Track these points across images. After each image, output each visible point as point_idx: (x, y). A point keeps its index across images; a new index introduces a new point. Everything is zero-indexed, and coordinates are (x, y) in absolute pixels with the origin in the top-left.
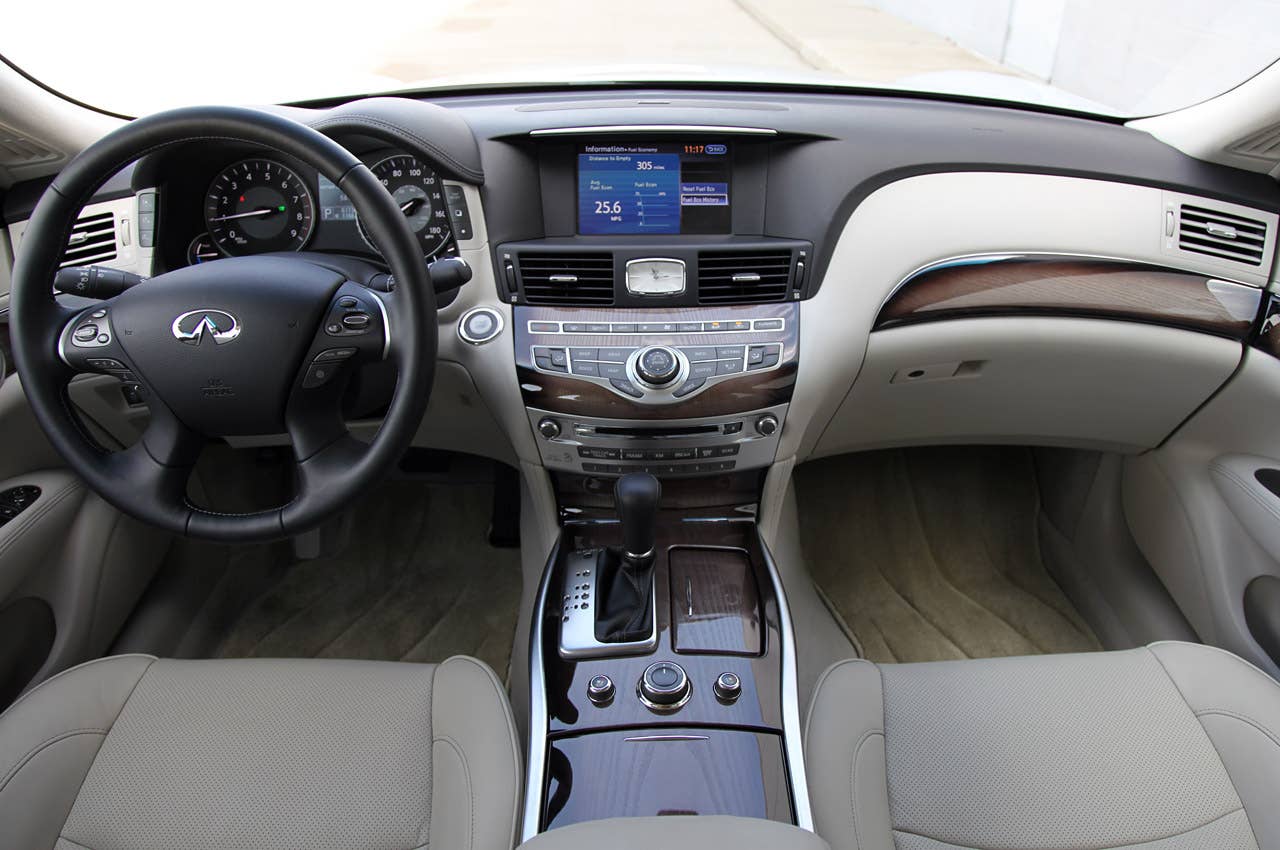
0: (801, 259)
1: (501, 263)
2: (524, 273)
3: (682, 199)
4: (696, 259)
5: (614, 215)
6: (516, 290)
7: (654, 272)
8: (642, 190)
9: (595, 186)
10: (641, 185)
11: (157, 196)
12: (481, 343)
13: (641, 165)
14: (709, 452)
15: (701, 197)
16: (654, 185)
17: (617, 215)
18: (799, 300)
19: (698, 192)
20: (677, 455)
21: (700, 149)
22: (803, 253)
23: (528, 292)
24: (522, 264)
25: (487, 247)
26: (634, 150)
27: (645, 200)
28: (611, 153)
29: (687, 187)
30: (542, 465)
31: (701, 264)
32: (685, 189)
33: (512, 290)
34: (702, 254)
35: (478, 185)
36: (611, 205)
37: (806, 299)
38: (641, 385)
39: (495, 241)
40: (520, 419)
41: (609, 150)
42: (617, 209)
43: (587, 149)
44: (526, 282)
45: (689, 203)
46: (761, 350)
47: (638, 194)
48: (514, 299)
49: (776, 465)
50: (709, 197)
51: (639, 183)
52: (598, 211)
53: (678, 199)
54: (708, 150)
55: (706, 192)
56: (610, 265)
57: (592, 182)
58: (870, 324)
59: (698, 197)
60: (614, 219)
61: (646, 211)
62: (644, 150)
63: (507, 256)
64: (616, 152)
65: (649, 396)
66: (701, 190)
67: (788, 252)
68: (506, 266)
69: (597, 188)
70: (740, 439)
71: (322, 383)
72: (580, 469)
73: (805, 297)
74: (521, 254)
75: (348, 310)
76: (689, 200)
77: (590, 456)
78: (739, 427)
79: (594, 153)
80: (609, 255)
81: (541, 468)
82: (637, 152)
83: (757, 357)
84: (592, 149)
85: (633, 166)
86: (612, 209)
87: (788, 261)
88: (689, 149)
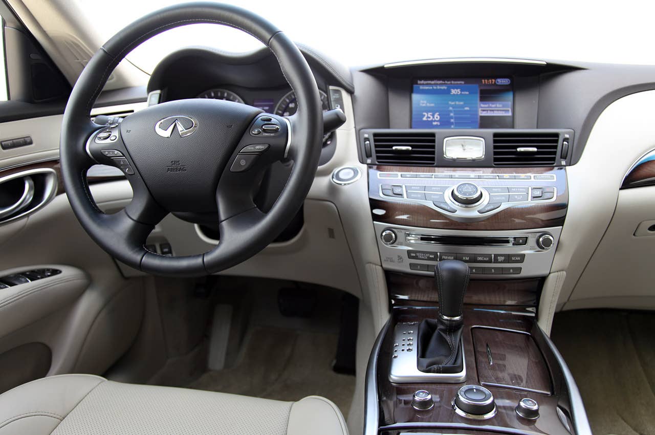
0: (566, 140)
1: (362, 140)
2: (376, 146)
3: (480, 112)
4: (491, 139)
5: (435, 121)
6: (371, 156)
7: (463, 146)
8: (453, 107)
9: (423, 104)
10: (453, 103)
11: (160, 95)
12: (345, 184)
13: (453, 91)
14: (503, 258)
15: (493, 111)
16: (462, 103)
17: (437, 121)
18: (565, 166)
19: (491, 107)
20: (480, 259)
21: (492, 81)
22: (567, 136)
23: (378, 158)
24: (375, 141)
25: (353, 130)
26: (449, 82)
27: (455, 113)
28: (434, 84)
29: (483, 104)
30: (381, 266)
32: (482, 105)
33: (369, 155)
34: (495, 135)
35: (351, 92)
36: (433, 115)
37: (570, 165)
38: (456, 205)
39: (358, 128)
40: (369, 230)
41: (433, 82)
42: (437, 118)
43: (419, 82)
44: (377, 152)
45: (484, 114)
46: (541, 190)
47: (451, 108)
48: (369, 161)
49: (551, 275)
50: (498, 110)
51: (453, 101)
52: (425, 119)
53: (477, 111)
54: (498, 82)
55: (496, 107)
56: (434, 141)
57: (422, 102)
58: (620, 183)
59: (491, 110)
60: (435, 123)
61: (456, 118)
62: (456, 82)
63: (366, 136)
64: (437, 84)
65: (461, 212)
66: (493, 106)
67: (557, 135)
68: (365, 142)
69: (424, 105)
70: (526, 251)
71: (243, 169)
72: (408, 270)
74: (375, 135)
75: (266, 122)
76: (485, 112)
77: (416, 258)
78: (525, 241)
79: (423, 84)
81: (380, 268)
82: (451, 84)
83: (538, 193)
84: (422, 82)
85: (447, 92)
86: (433, 118)
87: (557, 141)
88: (485, 82)
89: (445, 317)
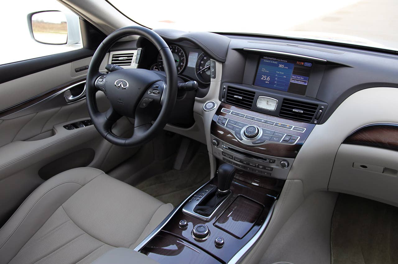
0: (321, 109)
1: (222, 89)
2: (228, 93)
3: (291, 80)
4: (282, 100)
5: (267, 81)
6: (224, 98)
7: (267, 101)
8: (279, 74)
9: (263, 70)
10: (278, 73)
11: (142, 50)
12: (208, 111)
13: (280, 66)
14: (262, 167)
15: (298, 80)
16: (283, 73)
17: (268, 81)
18: (316, 124)
19: (298, 78)
20: (251, 164)
21: (302, 64)
22: (323, 107)
23: (227, 99)
24: (228, 90)
25: (220, 82)
26: (279, 60)
27: (278, 78)
28: (272, 60)
29: (294, 76)
30: (213, 154)
31: (283, 102)
32: (293, 76)
33: (223, 97)
34: (285, 99)
35: (223, 62)
36: (267, 78)
37: (319, 124)
38: (243, 137)
39: (223, 81)
40: (209, 137)
41: (271, 59)
42: (268, 79)
43: (264, 57)
44: (228, 96)
45: (293, 82)
46: (290, 137)
47: (277, 75)
48: (223, 100)
49: (287, 180)
50: (301, 81)
51: (278, 71)
52: (262, 79)
53: (290, 79)
54: (305, 64)
55: (300, 79)
56: (254, 96)
57: (263, 69)
58: (342, 140)
59: (297, 80)
60: (266, 82)
61: (278, 81)
62: (283, 61)
63: (225, 86)
64: (273, 60)
65: (245, 141)
66: (299, 78)
67: (317, 105)
68: (224, 89)
69: (264, 71)
70: (273, 166)
72: (222, 159)
73: (318, 123)
74: (229, 87)
75: (155, 88)
76: (293, 81)
77: (225, 156)
78: (274, 162)
79: (266, 59)
80: (254, 93)
82: (280, 61)
83: (287, 139)
84: (266, 58)
85: (278, 66)
86: (267, 79)
87: (316, 109)
88: (298, 63)
89: (219, 190)
